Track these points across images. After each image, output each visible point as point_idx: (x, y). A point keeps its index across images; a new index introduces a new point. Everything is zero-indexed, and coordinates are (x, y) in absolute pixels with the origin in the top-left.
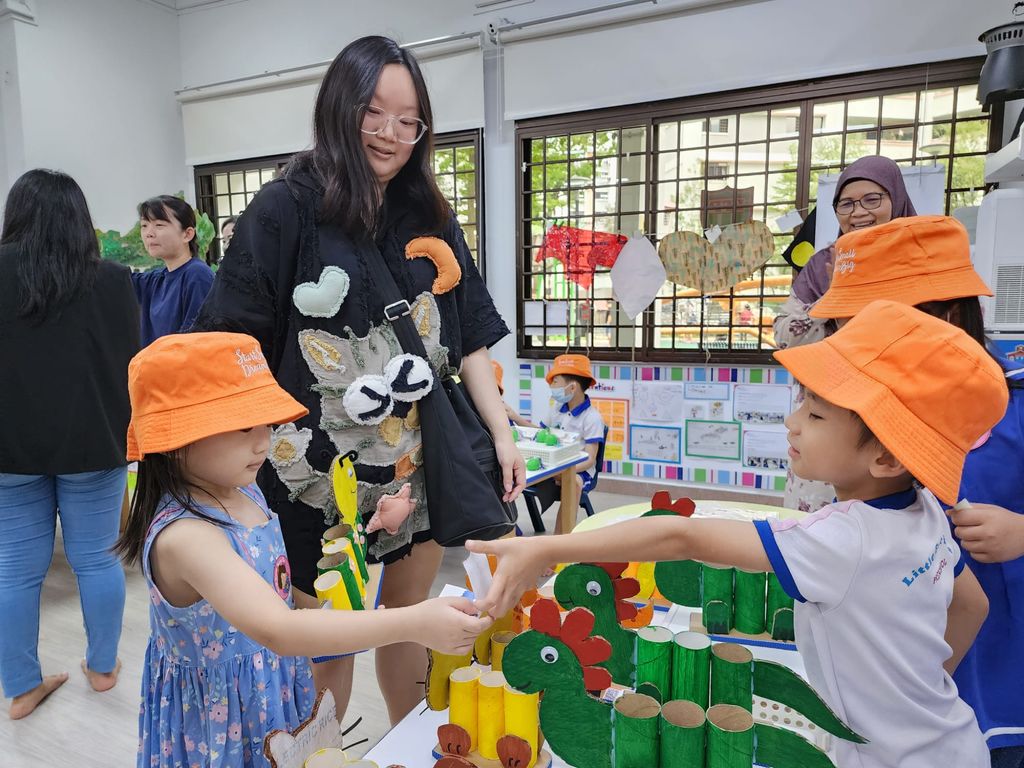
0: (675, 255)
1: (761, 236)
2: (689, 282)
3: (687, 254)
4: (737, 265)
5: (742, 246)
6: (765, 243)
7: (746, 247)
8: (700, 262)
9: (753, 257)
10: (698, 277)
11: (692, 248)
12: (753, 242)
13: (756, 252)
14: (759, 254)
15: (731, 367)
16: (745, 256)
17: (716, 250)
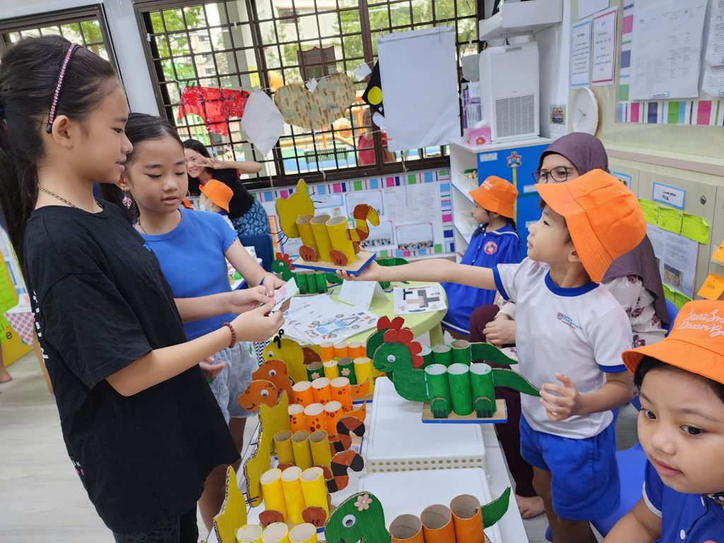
0: (288, 104)
1: (345, 84)
2: (302, 123)
3: (296, 102)
4: (333, 107)
5: (333, 93)
6: (349, 90)
7: (336, 94)
8: (306, 107)
9: (342, 100)
10: (307, 119)
11: (299, 97)
12: (340, 89)
13: (343, 97)
14: (346, 97)
15: (341, 182)
16: (337, 100)
17: (316, 97)
